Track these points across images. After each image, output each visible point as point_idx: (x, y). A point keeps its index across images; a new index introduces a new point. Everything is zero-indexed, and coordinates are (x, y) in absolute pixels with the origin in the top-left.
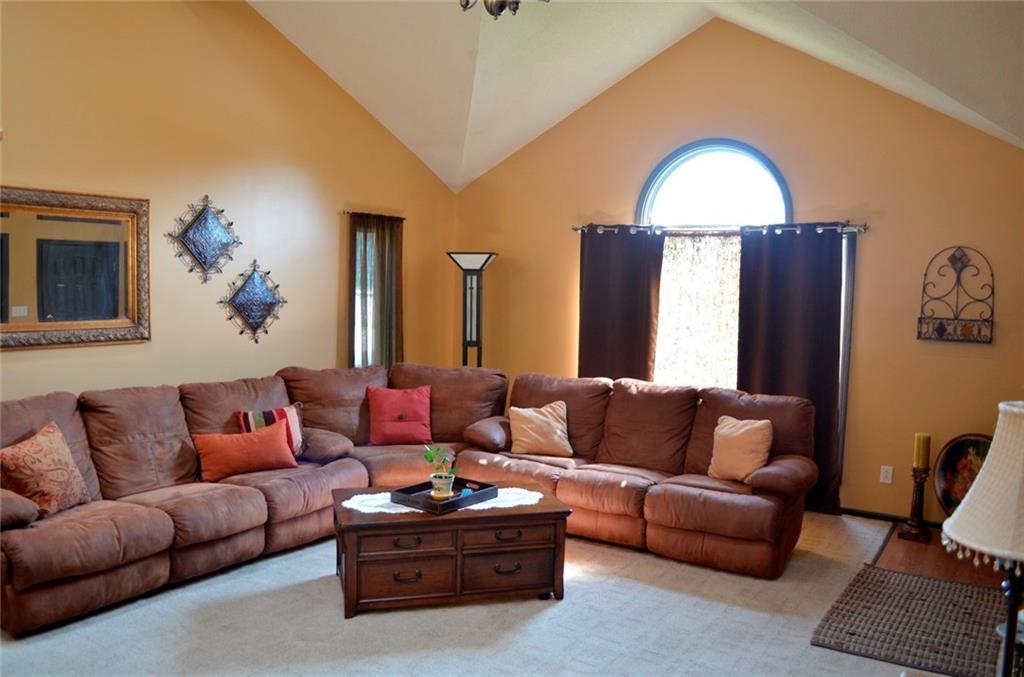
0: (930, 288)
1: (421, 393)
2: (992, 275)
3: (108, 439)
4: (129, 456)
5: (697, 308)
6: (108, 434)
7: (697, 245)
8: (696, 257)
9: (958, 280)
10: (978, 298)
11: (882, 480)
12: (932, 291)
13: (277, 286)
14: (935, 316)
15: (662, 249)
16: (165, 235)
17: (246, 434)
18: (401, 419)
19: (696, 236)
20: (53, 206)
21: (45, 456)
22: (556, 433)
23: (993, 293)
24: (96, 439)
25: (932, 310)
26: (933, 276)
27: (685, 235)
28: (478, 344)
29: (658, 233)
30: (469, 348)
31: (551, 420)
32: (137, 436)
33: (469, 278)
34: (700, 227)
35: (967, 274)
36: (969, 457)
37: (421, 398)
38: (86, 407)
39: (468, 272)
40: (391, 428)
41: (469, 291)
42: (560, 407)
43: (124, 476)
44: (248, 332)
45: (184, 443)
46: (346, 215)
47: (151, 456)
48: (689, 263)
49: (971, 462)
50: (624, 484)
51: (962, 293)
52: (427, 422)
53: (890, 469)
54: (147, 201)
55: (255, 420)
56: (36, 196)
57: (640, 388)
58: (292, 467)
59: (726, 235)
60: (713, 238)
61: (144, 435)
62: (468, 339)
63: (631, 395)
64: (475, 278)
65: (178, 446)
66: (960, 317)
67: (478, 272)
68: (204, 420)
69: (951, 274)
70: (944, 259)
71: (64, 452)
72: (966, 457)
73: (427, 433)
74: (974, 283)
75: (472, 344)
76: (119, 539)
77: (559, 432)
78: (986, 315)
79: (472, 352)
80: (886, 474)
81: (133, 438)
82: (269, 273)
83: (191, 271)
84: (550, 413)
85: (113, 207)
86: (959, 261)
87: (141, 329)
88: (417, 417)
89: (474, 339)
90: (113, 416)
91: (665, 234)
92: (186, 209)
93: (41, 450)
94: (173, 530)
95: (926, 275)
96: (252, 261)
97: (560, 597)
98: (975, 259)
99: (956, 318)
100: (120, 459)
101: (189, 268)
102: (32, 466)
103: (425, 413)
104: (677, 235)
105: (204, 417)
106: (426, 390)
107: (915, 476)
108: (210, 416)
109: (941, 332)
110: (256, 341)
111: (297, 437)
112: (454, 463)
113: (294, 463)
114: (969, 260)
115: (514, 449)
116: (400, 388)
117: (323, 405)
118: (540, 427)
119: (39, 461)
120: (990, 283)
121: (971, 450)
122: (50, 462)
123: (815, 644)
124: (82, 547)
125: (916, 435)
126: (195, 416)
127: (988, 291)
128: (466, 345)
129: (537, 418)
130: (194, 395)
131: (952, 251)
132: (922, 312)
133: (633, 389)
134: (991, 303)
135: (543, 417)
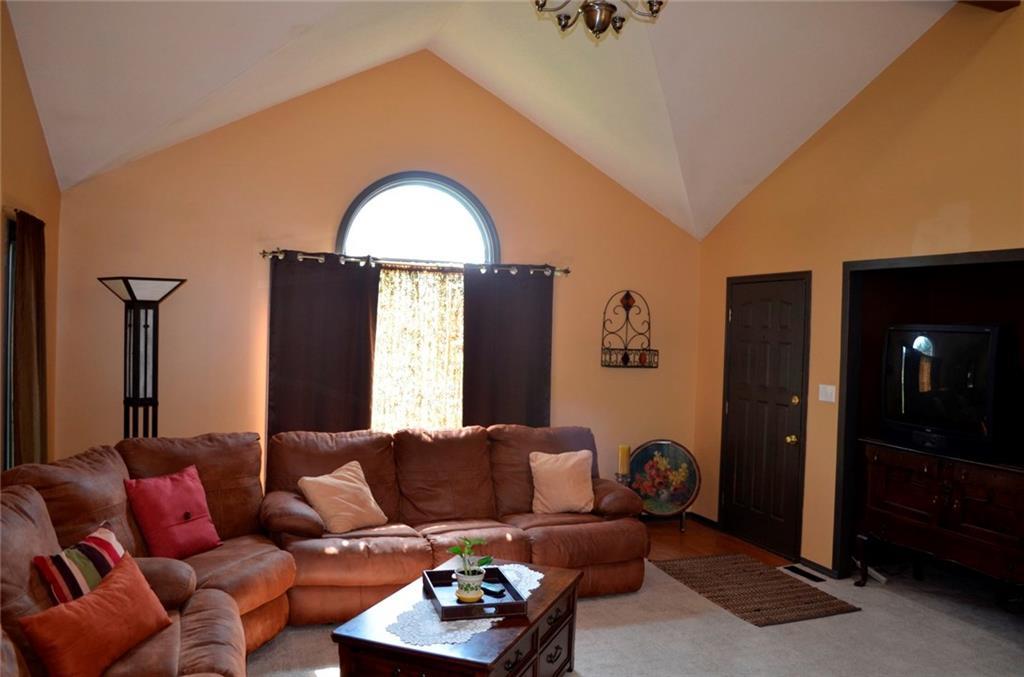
0: (608, 324)
2: (649, 314)
7: (416, 280)
9: (627, 318)
10: (640, 331)
12: (610, 327)
14: (612, 347)
18: (187, 517)
19: (413, 270)
23: (649, 328)
26: (610, 314)
27: (401, 269)
29: (372, 264)
34: (416, 261)
35: (633, 311)
36: (655, 459)
41: (142, 330)
42: (354, 466)
49: (657, 462)
51: (629, 327)
57: (433, 436)
59: (444, 271)
60: (431, 275)
63: (425, 443)
64: (151, 312)
66: (629, 348)
69: (622, 311)
70: (618, 299)
72: (652, 459)
74: (637, 319)
78: (646, 345)
86: (627, 302)
89: (150, 394)
91: (380, 267)
95: (605, 313)
98: (638, 301)
99: (626, 349)
104: (393, 268)
106: (192, 470)
109: (625, 361)
114: (634, 301)
120: (647, 320)
121: (656, 453)
125: (620, 447)
127: (646, 325)
131: (623, 294)
132: (603, 344)
133: (425, 437)
134: (647, 334)
135: (351, 484)
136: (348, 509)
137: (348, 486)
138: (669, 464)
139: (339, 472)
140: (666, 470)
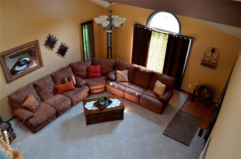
0: (206, 55)
1: (98, 67)
2: (219, 55)
3: (40, 91)
4: (44, 93)
5: (158, 48)
6: (40, 90)
7: (159, 35)
8: (158, 37)
9: (212, 55)
10: (215, 59)
11: (189, 87)
13: (67, 45)
15: (151, 34)
16: (42, 45)
17: (65, 84)
18: (95, 73)
19: (159, 32)
20: (19, 50)
21: (31, 102)
22: (125, 78)
23: (218, 59)
24: (38, 91)
25: (205, 59)
26: (207, 52)
27: (157, 32)
28: (111, 48)
29: (151, 30)
30: (109, 49)
31: (124, 75)
32: (45, 89)
33: (108, 34)
35: (214, 53)
37: (98, 68)
38: (35, 86)
39: (108, 33)
40: (93, 75)
41: (109, 37)
42: (126, 71)
43: (44, 97)
44: (62, 57)
45: (54, 87)
46: (80, 25)
47: (48, 92)
48: (157, 38)
49: (205, 90)
50: (137, 94)
51: (212, 57)
52: (100, 73)
53: (191, 85)
54: (38, 40)
55: (66, 80)
56: (16, 49)
57: (143, 70)
58: (74, 89)
59: (165, 34)
60: (163, 34)
61: (47, 89)
62: (109, 47)
63: (141, 71)
64: (110, 34)
65: (53, 88)
66: (211, 62)
67: (111, 33)
68: (57, 81)
69: (211, 53)
70: (210, 49)
71: (34, 99)
73: (100, 75)
74: (215, 56)
75: (109, 48)
76: (47, 116)
77: (126, 77)
78: (216, 62)
79: (110, 49)
80: (190, 86)
81: (45, 90)
82: (65, 44)
83: (49, 50)
84: (124, 73)
85: (31, 45)
86: (213, 50)
87: (41, 65)
88: (98, 72)
89: (110, 47)
90: (40, 87)
91: (152, 30)
92: (46, 38)
93: (30, 101)
94: (56, 111)
95: (206, 52)
96: (61, 43)
97: (123, 119)
98: (216, 51)
100: (43, 94)
101: (48, 50)
102: (30, 105)
103: (100, 71)
104: (155, 31)
105: (57, 80)
106: (99, 66)
107: (194, 91)
108: (58, 80)
109: (205, 65)
110: (64, 58)
111: (75, 82)
112: (105, 83)
113: (75, 88)
114: (215, 51)
115: (117, 80)
116: (94, 65)
117: (79, 71)
118: (122, 76)
119: (31, 104)
120: (218, 56)
121: (205, 88)
122: (32, 103)
123: (163, 134)
124: (42, 120)
125: (196, 84)
126: (55, 80)
128: (108, 48)
129: (122, 74)
130: (54, 76)
131: (212, 49)
132: (203, 59)
133: (141, 70)
134: (217, 60)
135: (123, 74)
136: (120, 78)
137: (122, 75)
138: (207, 92)
139: (123, 71)
140: (206, 93)
